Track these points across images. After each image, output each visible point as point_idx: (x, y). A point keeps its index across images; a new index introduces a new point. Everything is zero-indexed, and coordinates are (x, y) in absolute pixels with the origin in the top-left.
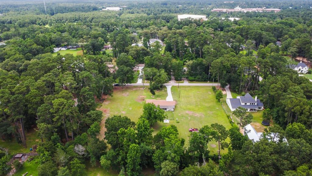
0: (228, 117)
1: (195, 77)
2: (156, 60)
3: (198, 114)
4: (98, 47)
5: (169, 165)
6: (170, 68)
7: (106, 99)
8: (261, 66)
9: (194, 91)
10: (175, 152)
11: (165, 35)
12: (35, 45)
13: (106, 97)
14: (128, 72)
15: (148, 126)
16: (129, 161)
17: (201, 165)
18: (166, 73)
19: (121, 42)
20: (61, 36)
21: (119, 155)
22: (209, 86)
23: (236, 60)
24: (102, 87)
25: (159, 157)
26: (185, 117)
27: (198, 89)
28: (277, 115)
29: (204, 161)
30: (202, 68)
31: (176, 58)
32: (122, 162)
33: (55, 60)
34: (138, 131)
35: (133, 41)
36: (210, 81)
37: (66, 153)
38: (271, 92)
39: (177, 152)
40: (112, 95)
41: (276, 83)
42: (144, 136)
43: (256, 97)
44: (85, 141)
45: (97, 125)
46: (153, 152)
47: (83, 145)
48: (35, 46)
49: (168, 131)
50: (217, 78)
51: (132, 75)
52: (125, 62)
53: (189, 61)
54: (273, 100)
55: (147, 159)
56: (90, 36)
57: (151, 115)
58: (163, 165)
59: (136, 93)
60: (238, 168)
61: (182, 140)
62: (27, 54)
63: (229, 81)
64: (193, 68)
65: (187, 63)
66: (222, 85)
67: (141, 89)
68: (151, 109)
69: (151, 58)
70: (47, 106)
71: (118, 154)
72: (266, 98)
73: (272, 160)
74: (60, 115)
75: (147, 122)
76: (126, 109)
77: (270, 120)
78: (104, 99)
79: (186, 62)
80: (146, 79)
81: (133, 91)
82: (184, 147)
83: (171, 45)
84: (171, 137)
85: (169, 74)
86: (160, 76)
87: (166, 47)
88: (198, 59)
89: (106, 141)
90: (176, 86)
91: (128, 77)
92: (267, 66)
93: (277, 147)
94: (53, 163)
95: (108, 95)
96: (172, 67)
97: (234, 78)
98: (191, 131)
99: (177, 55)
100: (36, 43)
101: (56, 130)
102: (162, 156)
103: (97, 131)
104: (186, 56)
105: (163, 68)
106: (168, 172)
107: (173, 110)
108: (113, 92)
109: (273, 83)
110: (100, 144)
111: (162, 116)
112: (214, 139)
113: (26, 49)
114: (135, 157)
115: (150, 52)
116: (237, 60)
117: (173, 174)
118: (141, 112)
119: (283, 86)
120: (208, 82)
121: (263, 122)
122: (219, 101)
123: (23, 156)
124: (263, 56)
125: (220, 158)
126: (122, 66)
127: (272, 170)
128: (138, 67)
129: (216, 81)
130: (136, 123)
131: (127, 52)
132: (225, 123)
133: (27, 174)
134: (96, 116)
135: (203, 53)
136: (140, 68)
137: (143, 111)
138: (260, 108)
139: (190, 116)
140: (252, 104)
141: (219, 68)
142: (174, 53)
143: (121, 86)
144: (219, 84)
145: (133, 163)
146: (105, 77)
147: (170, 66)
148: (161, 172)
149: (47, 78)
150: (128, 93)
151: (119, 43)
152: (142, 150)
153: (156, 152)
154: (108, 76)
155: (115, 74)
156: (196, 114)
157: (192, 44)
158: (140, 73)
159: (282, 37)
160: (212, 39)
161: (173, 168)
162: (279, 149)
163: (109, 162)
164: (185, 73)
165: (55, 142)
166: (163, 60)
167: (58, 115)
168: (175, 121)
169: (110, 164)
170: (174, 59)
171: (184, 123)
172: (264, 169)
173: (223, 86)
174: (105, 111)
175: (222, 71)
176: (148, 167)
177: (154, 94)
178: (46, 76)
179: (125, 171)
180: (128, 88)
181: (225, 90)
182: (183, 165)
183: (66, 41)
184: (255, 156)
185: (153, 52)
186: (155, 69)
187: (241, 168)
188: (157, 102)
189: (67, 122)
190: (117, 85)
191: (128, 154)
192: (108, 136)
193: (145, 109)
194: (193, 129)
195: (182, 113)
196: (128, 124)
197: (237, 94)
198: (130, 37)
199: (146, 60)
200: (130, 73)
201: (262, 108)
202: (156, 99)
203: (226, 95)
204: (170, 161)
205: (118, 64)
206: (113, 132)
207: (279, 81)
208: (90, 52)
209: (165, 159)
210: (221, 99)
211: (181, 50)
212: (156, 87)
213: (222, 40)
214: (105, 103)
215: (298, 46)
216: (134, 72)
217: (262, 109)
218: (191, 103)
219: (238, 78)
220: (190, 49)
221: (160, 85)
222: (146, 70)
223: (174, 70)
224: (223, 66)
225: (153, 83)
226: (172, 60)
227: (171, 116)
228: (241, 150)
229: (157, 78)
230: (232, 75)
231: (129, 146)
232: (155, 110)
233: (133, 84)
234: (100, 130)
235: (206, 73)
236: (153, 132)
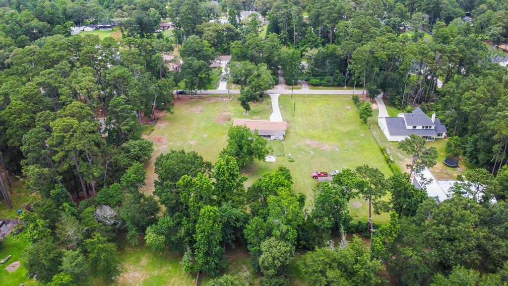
0: (383, 151)
1: (321, 79)
2: (250, 47)
3: (328, 146)
4: (150, 26)
5: (276, 247)
6: (277, 62)
7: (161, 117)
8: (444, 57)
9: (320, 105)
10: (288, 222)
11: (268, 5)
12: (36, 20)
13: (162, 114)
14: (200, 69)
15: (237, 171)
16: (198, 237)
17: (336, 245)
18: (269, 72)
19: (189, 16)
20: (83, 6)
21: (182, 224)
22: (347, 96)
23: (398, 47)
24: (153, 96)
25: (257, 232)
26: (304, 152)
27: (326, 100)
28: (473, 149)
29: (344, 238)
30: (335, 63)
31: (288, 46)
32: (187, 239)
33: (64, 45)
34: (218, 180)
35: (212, 15)
36: (349, 86)
37: (80, 223)
38: (465, 106)
39: (291, 221)
40: (172, 110)
41: (475, 90)
42: (229, 189)
43: (434, 115)
44: (117, 199)
45: (138, 168)
46: (246, 220)
47: (113, 207)
48: (35, 23)
49: (274, 180)
50: (360, 81)
51: (208, 74)
52: (195, 50)
53: (311, 48)
54: (466, 120)
55: (234, 232)
56: (135, 5)
57: (242, 148)
58: (264, 245)
59: (217, 108)
60: (409, 252)
61: (300, 196)
62: (21, 36)
63: (384, 86)
64: (319, 62)
65: (307, 54)
66: (370, 92)
67: (224, 99)
68: (242, 137)
69: (242, 44)
70: (39, 132)
71: (179, 224)
72: (452, 116)
73: (478, 239)
74: (66, 149)
75: (233, 162)
76: (197, 135)
77: (458, 157)
78: (158, 119)
79: (307, 51)
80: (234, 83)
81: (211, 103)
82: (304, 210)
83: (278, 22)
84: (281, 193)
85: (275, 74)
86: (259, 76)
87: (269, 26)
88: (327, 45)
89: (157, 198)
90: (287, 95)
91: (201, 78)
92: (454, 58)
93: (485, 212)
94: (54, 242)
95: (165, 111)
96: (280, 59)
97: (392, 79)
98: (314, 177)
99: (289, 40)
100: (37, 17)
101: (61, 177)
102: (262, 229)
103: (140, 180)
104: (305, 41)
105: (265, 63)
106: (274, 259)
107: (282, 138)
108: (173, 105)
109: (468, 89)
110: (146, 202)
111: (263, 150)
112: (361, 195)
113: (19, 28)
114: (210, 232)
115: (240, 33)
116: (400, 47)
117: (283, 262)
118: (223, 142)
119: (488, 94)
120: (345, 87)
121: (446, 161)
122: (365, 121)
123: (4, 225)
124: (445, 40)
125: (373, 233)
126: (190, 58)
127: (476, 259)
128: (219, 61)
129: (359, 86)
130: (213, 164)
131: (200, 33)
132: (376, 162)
133: (10, 258)
134: (140, 150)
135: (335, 36)
136: (223, 63)
137: (227, 140)
138: (439, 135)
139: (314, 150)
140: (427, 127)
141: (366, 62)
142: (284, 36)
143: (187, 94)
144: (366, 92)
145: (207, 242)
146: (158, 78)
147: (276, 58)
148: (261, 259)
149: (45, 78)
150: (200, 108)
151: (185, 17)
152: (225, 216)
153: (251, 221)
154: (164, 76)
155: (177, 73)
156: (323, 146)
157: (316, 20)
158: (223, 71)
159: (475, 9)
160: (353, 10)
161: (284, 252)
162: (488, 216)
163: (162, 238)
164: (304, 71)
165: (58, 200)
166: (264, 47)
167: (62, 150)
168: (286, 158)
169: (165, 243)
170: (285, 47)
171: (303, 162)
172: (460, 257)
173: (372, 95)
174: (159, 140)
175: (373, 67)
176: (235, 246)
177: (247, 108)
178: (43, 75)
179: (193, 255)
180: (201, 98)
181: (376, 103)
182: (301, 242)
183: (93, 14)
184: (443, 230)
185: (247, 34)
186: (250, 63)
187: (416, 253)
188: (252, 123)
189: (81, 162)
190: (181, 93)
191: (198, 225)
192: (159, 191)
193: (232, 137)
194: (319, 173)
195: (299, 144)
196: (197, 168)
197: (396, 110)
198: (205, 8)
199: (234, 47)
200: (204, 71)
201: (444, 134)
202: (252, 119)
203: (377, 111)
204: (277, 238)
205: (182, 56)
206: (168, 181)
207: (479, 86)
208: (135, 34)
209: (269, 234)
210: (369, 119)
211: (296, 31)
212: (252, 95)
213: (371, 11)
214: (160, 124)
215: (505, 23)
216: (211, 70)
217: (443, 137)
218: (314, 125)
219: (400, 81)
220: (313, 29)
221: (259, 92)
222: (234, 66)
223: (283, 66)
224: (373, 59)
225: (246, 88)
226: (280, 48)
227: (279, 149)
228: (415, 218)
229: (253, 81)
230: (390, 75)
231: (199, 208)
232: (249, 139)
233: (209, 91)
234: (144, 178)
235: (341, 71)
236: (245, 180)
